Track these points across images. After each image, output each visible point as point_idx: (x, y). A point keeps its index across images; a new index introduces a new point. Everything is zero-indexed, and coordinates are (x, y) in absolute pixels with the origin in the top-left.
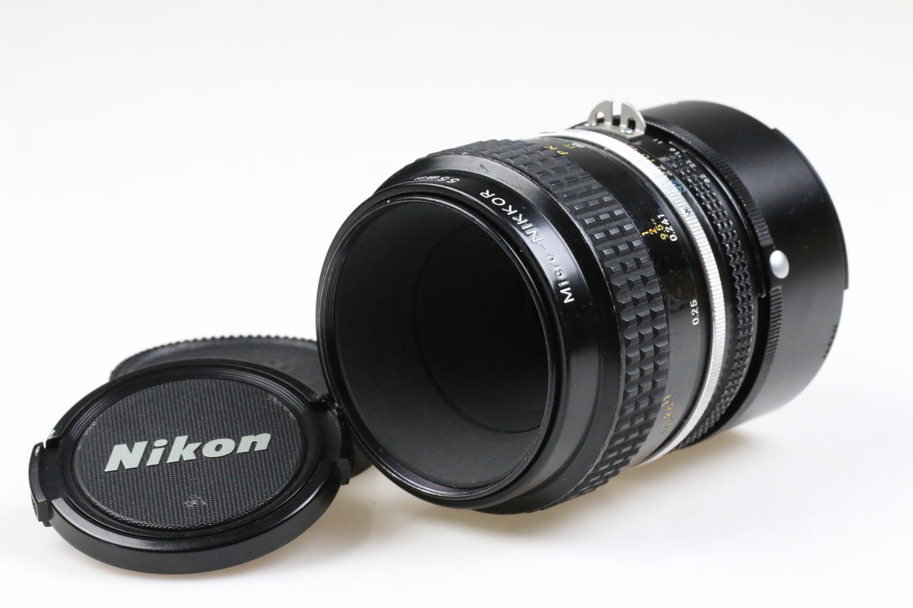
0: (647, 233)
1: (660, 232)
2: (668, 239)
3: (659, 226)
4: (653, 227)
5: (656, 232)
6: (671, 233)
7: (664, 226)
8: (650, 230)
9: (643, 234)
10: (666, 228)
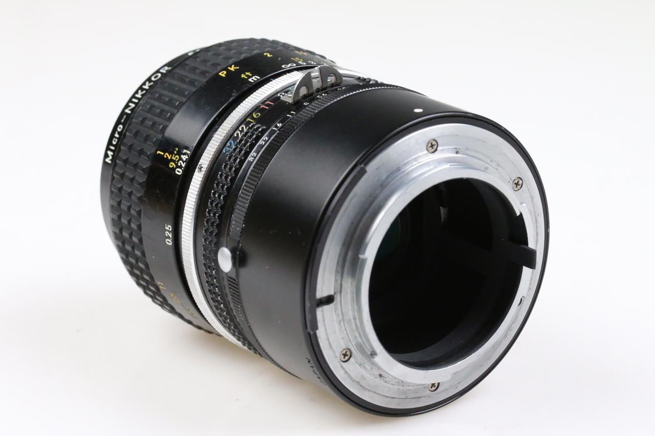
0: (162, 154)
1: (172, 160)
2: (174, 169)
3: (177, 156)
4: (171, 153)
5: (169, 158)
6: (180, 167)
7: (181, 159)
8: (167, 154)
9: (158, 152)
10: (181, 162)
